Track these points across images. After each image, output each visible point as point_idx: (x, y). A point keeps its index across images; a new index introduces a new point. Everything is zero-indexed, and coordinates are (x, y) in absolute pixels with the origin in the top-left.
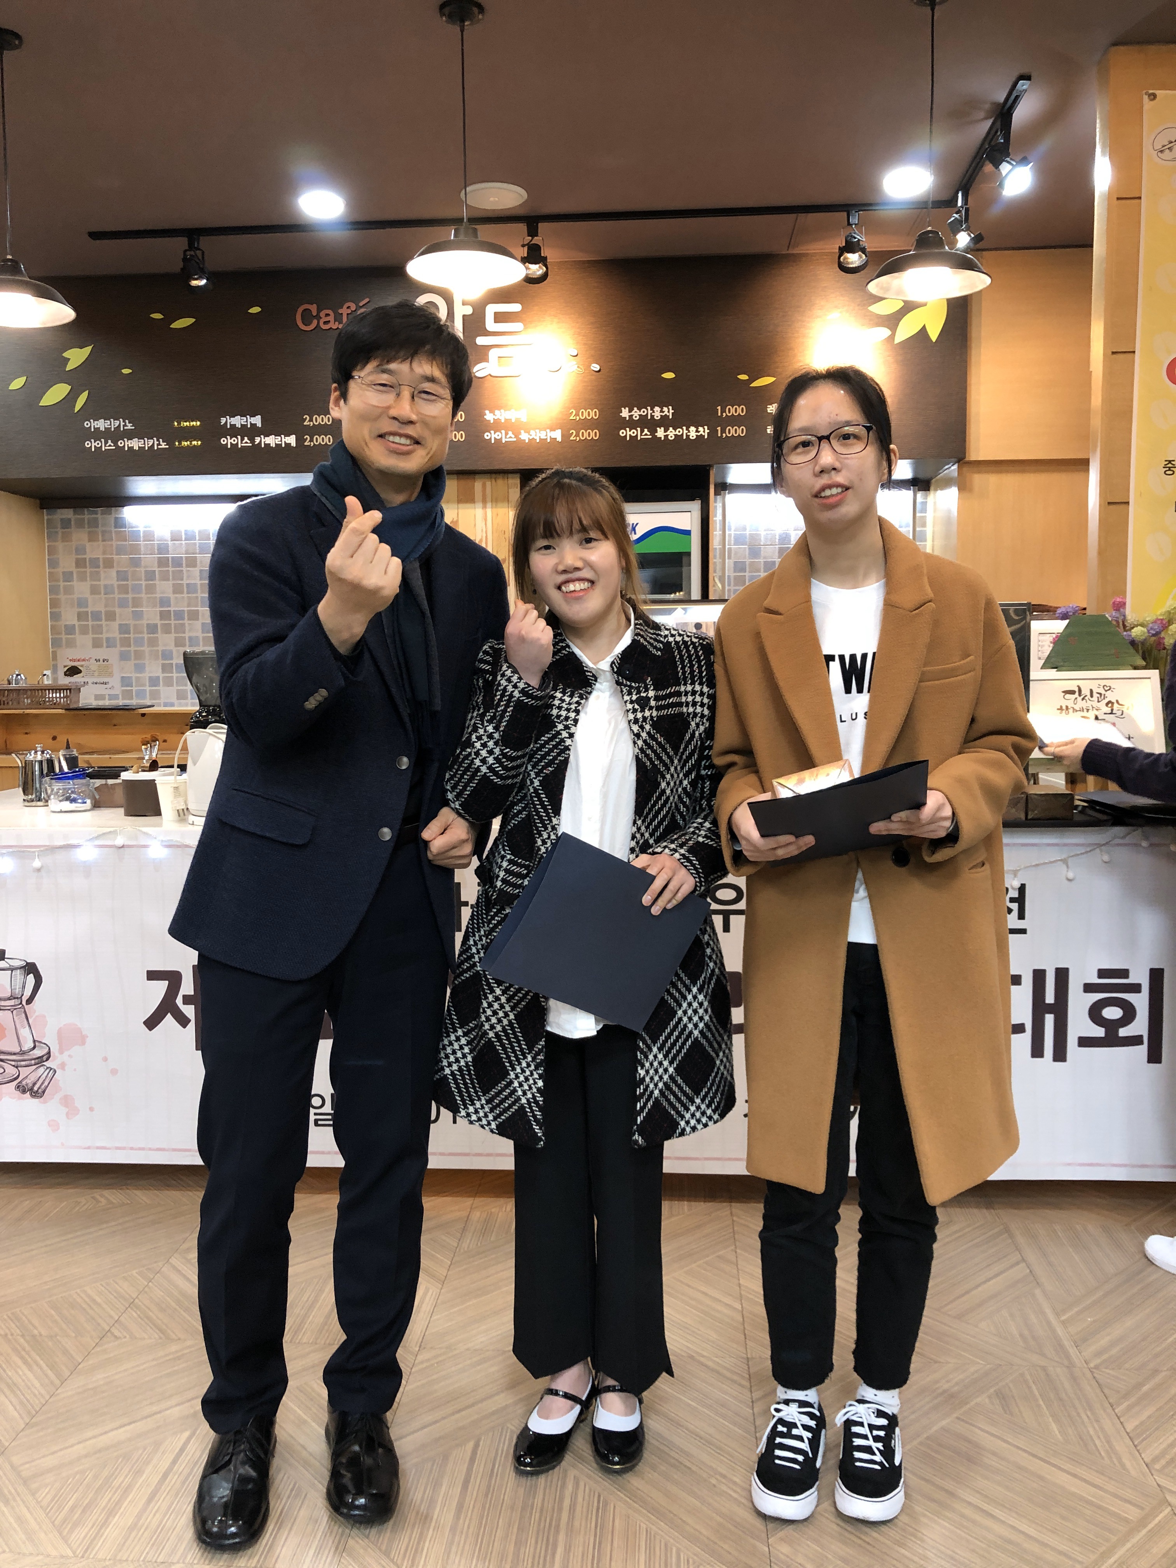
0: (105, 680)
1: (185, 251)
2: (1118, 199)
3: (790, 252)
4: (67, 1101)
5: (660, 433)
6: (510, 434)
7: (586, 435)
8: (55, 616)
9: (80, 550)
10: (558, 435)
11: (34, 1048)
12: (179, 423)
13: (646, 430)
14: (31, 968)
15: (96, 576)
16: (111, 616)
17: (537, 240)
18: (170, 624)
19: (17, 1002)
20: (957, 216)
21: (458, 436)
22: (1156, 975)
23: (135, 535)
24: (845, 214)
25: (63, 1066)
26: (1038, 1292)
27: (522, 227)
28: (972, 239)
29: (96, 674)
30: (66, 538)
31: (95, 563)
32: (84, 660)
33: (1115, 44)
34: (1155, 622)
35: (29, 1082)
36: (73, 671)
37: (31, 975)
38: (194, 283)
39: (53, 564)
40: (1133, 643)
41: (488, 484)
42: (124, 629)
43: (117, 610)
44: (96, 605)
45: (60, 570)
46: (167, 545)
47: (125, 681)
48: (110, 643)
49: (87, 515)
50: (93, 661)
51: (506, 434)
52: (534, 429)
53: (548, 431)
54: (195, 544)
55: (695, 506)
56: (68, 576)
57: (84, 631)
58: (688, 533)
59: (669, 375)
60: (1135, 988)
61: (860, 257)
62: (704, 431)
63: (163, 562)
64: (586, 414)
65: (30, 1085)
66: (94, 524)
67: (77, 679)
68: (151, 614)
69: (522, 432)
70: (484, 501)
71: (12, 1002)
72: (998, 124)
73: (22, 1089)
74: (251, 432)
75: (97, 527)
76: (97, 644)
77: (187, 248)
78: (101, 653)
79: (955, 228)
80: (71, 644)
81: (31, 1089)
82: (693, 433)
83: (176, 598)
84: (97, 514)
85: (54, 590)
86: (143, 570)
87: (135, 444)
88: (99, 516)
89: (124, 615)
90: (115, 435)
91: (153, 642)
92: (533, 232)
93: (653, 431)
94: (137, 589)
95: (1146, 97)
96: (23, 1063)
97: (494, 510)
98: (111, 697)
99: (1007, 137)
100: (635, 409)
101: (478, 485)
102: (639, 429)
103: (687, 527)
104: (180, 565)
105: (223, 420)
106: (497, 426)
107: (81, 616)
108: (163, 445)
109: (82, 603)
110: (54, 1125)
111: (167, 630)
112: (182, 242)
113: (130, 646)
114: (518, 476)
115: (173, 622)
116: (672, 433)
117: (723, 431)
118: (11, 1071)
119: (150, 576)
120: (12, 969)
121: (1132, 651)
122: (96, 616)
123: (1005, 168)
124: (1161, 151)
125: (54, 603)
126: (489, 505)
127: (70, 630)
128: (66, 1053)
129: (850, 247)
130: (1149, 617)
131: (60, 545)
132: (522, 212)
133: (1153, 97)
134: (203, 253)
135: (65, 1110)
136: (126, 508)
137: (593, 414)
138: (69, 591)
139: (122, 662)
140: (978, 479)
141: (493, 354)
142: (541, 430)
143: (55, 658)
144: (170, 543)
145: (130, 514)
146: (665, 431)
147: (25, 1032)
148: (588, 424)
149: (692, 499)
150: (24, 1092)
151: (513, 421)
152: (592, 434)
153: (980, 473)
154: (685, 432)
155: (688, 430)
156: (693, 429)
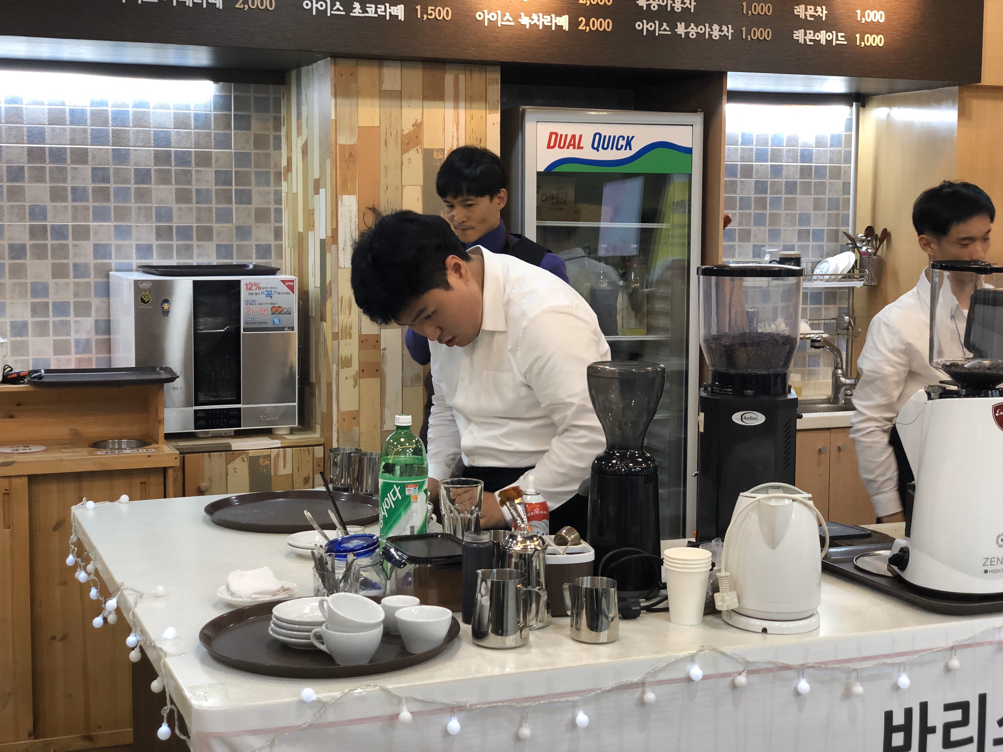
5: (681, 29)
6: (508, 16)
7: (597, 24)
10: (564, 21)
13: (665, 24)
21: (443, 13)
41: (462, 77)
51: (503, 15)
52: (537, 12)
53: (553, 16)
55: (697, 119)
58: (689, 151)
62: (728, 30)
70: (456, 99)
82: (716, 34)
93: (673, 27)
97: (468, 111)
101: (449, 78)
102: (657, 22)
103: (687, 144)
106: (491, 4)
114: (499, 68)
116: (693, 31)
117: (748, 33)
126: (462, 104)
142: (544, 14)
146: (686, 28)
148: (600, 11)
149: (694, 110)
152: (605, 25)
153: (977, 98)
154: (708, 30)
155: (710, 28)
156: (716, 27)
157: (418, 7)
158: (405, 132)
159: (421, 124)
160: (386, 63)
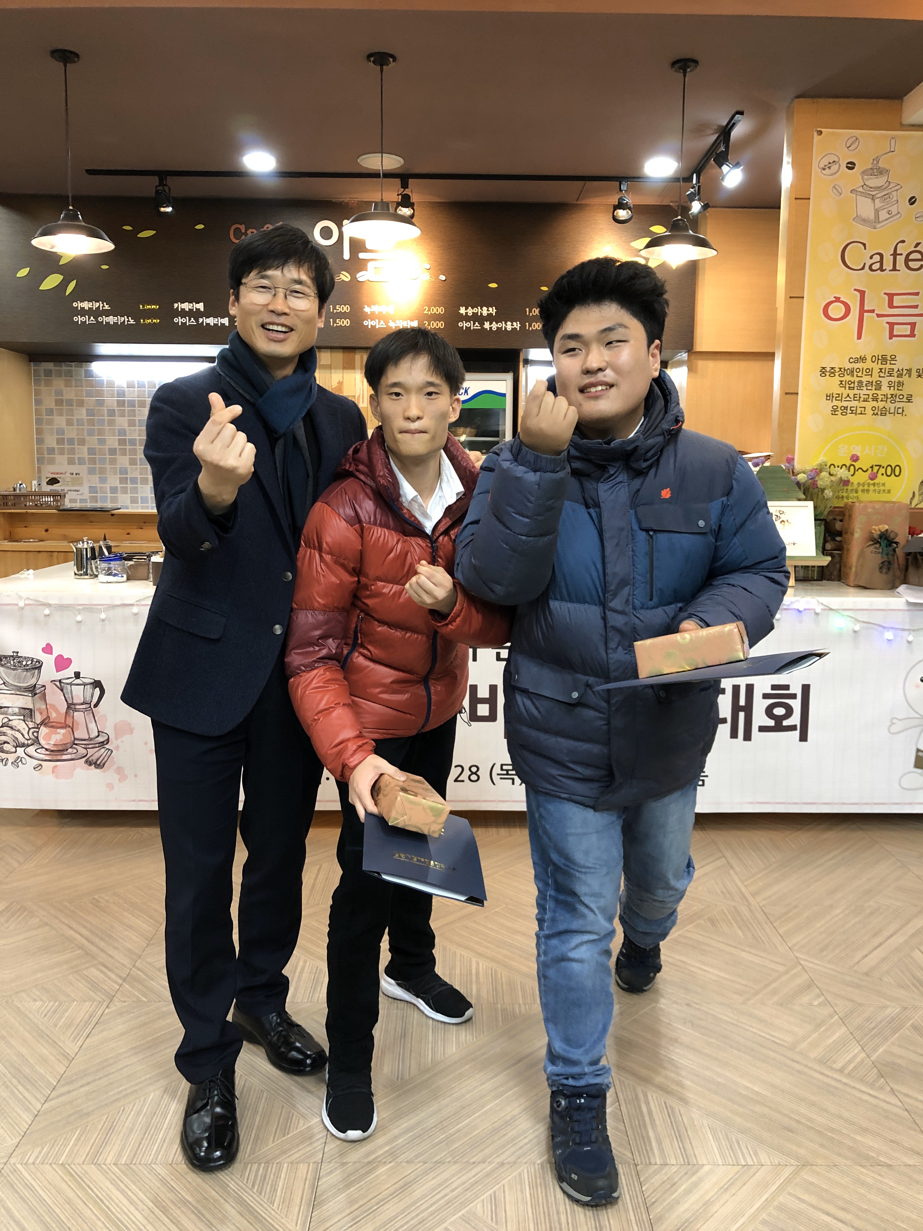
0: (77, 488)
1: (156, 187)
2: (796, 199)
3: (578, 202)
4: (119, 770)
5: (487, 325)
6: (382, 322)
7: (435, 325)
8: (40, 441)
9: (59, 393)
11: (99, 736)
12: (143, 307)
13: (477, 323)
14: (97, 684)
15: (71, 413)
16: (82, 442)
17: (407, 192)
18: (126, 449)
19: (88, 706)
20: (692, 190)
21: (345, 322)
22: (806, 689)
23: (100, 383)
24: (618, 183)
25: (117, 748)
26: (732, 872)
27: (398, 181)
28: (702, 206)
29: (70, 483)
30: (48, 384)
31: (70, 402)
32: (61, 473)
33: (798, 97)
34: (811, 471)
35: (94, 758)
36: (53, 481)
37: (98, 689)
38: (162, 209)
39: (38, 402)
40: (798, 484)
42: (91, 451)
43: (87, 438)
44: (71, 433)
45: (43, 408)
46: (124, 391)
47: (93, 489)
48: (81, 461)
49: (64, 368)
50: (68, 474)
51: (379, 322)
52: (399, 319)
54: (145, 391)
55: (509, 377)
56: (50, 412)
57: (62, 452)
58: (504, 395)
59: (493, 285)
60: (794, 696)
61: (628, 212)
62: (517, 325)
63: (121, 403)
64: (435, 310)
65: (95, 761)
66: (69, 374)
67: (56, 487)
68: (112, 441)
69: (390, 321)
71: (84, 706)
72: (722, 138)
73: (89, 763)
74: (196, 314)
75: (72, 376)
76: (71, 462)
77: (157, 184)
78: (75, 469)
79: (691, 198)
80: (52, 461)
81: (95, 763)
82: (509, 327)
83: (130, 430)
84: (72, 367)
85: (39, 421)
86: (106, 409)
87: (111, 320)
88: (73, 368)
89: (93, 441)
90: (97, 313)
91: (113, 462)
92: (405, 186)
93: (482, 324)
94: (101, 422)
95: (815, 133)
96: (90, 746)
98: (82, 501)
99: (727, 147)
100: (470, 308)
101: (357, 357)
102: (472, 322)
103: (504, 391)
104: (134, 406)
105: (176, 305)
106: (372, 317)
107: (60, 441)
108: (132, 322)
109: (61, 431)
110: (110, 786)
111: (124, 453)
112: (155, 180)
113: (95, 464)
115: (128, 447)
116: (495, 326)
117: (530, 326)
118: (82, 751)
119: (112, 413)
120: (85, 685)
121: (797, 489)
122: (71, 441)
123: (725, 168)
124: (824, 169)
125: (39, 432)
127: (51, 451)
128: (119, 740)
129: (621, 205)
130: (809, 467)
131: (43, 389)
132: (398, 171)
133: (820, 133)
134: (170, 189)
135: (117, 777)
136: (94, 363)
137: (440, 310)
138: (50, 422)
139: (90, 476)
140: (701, 364)
141: (370, 265)
142: (403, 320)
143: (39, 471)
144: (126, 389)
145: (96, 367)
146: (490, 324)
147: (92, 726)
148: (437, 317)
149: (507, 372)
150: (90, 765)
151: (384, 313)
152: (440, 325)
153: (702, 359)
154: (504, 325)
155: (505, 324)
156: (509, 323)
157: (331, 320)
158: (333, 387)
159: (342, 382)
160: (322, 350)
